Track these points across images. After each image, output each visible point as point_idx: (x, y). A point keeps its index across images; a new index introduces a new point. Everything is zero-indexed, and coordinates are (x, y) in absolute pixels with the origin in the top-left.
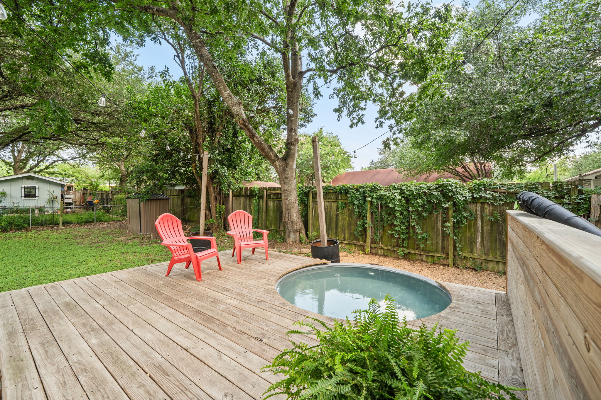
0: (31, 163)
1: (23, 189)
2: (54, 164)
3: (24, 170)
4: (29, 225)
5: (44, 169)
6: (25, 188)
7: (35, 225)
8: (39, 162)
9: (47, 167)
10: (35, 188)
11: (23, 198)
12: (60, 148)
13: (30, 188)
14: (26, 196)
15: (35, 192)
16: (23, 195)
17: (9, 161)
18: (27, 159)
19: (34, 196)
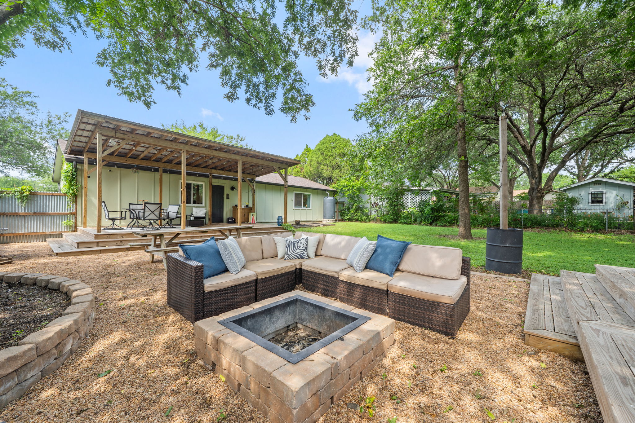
0: (595, 169)
1: (590, 195)
2: (620, 166)
3: (588, 178)
4: (605, 228)
5: (609, 173)
6: (592, 194)
7: (611, 228)
8: (603, 167)
9: (612, 172)
10: (603, 193)
11: (590, 204)
12: (629, 146)
13: (597, 194)
14: (593, 202)
15: (603, 198)
16: (590, 201)
17: (572, 171)
18: (590, 166)
19: (601, 202)
